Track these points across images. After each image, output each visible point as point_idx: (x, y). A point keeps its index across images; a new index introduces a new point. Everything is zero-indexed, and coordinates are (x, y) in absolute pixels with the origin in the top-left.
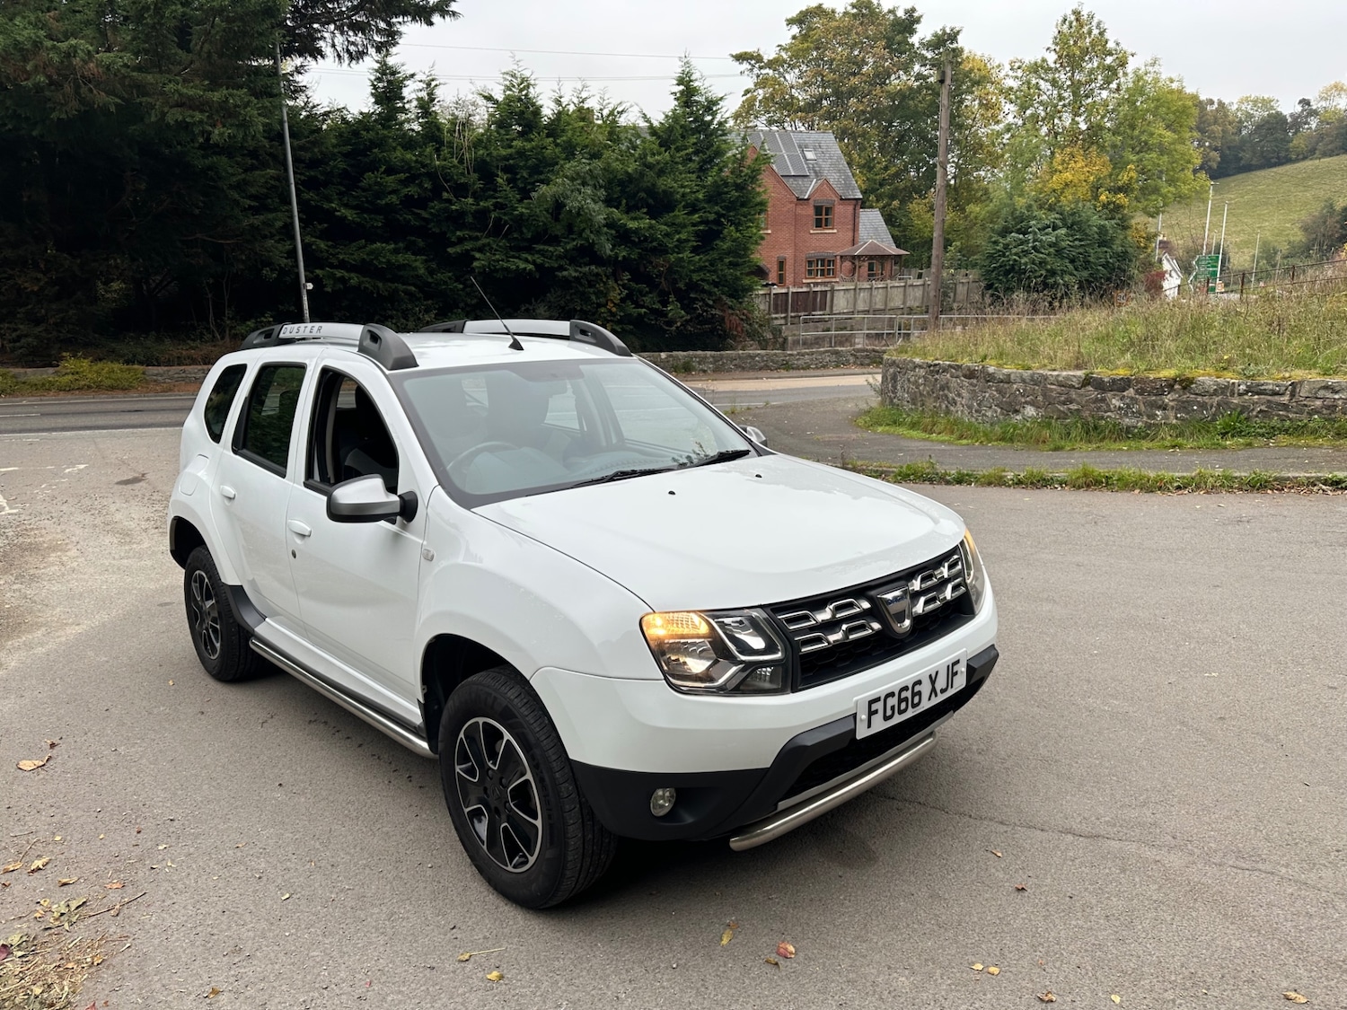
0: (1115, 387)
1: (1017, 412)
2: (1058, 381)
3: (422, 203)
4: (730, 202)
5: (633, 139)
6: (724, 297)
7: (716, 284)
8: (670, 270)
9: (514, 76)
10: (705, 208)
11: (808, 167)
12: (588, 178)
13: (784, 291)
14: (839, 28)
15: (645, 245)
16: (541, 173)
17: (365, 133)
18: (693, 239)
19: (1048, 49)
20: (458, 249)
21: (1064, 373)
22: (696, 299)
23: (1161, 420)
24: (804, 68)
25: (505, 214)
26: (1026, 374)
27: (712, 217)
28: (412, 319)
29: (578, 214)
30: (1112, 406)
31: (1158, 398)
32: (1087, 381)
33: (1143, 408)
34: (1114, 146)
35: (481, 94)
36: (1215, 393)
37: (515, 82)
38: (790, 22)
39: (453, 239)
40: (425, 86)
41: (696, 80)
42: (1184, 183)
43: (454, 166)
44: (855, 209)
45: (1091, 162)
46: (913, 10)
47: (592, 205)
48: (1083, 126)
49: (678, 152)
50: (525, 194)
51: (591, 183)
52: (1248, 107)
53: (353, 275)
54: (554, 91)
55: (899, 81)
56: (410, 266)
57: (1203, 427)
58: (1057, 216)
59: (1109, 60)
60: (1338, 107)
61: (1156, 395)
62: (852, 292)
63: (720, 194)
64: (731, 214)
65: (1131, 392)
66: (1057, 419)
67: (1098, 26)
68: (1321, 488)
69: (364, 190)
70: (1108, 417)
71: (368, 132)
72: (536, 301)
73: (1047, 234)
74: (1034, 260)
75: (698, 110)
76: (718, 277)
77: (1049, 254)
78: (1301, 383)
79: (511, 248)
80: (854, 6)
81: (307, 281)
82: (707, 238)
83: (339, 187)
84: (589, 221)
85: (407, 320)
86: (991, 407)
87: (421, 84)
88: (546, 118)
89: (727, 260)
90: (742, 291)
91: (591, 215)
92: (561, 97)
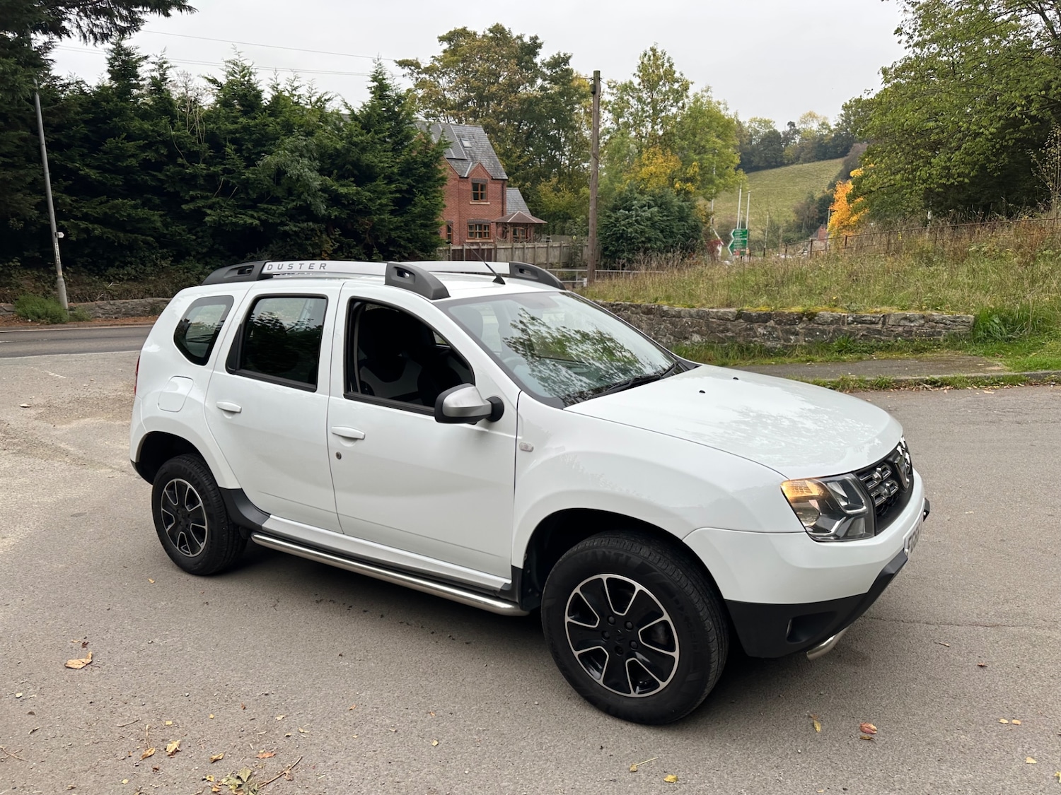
0: (760, 320)
1: (686, 338)
2: (717, 316)
3: (158, 166)
4: (419, 176)
5: (337, 122)
6: (416, 251)
7: (409, 240)
8: (373, 228)
9: (236, 64)
10: (399, 180)
11: (466, 153)
12: (305, 151)
13: (460, 248)
14: (479, 46)
15: (353, 207)
16: (264, 146)
17: (105, 104)
18: (391, 204)
19: (634, 74)
20: (191, 206)
21: (722, 310)
22: (394, 252)
23: (794, 342)
24: (453, 75)
25: (232, 178)
26: (693, 311)
27: (405, 187)
28: (149, 265)
29: (298, 180)
30: (758, 334)
31: (792, 327)
32: (739, 315)
33: (781, 335)
34: (682, 148)
35: (206, 78)
36: (832, 323)
37: (237, 70)
38: (442, 39)
39: (187, 198)
40: (157, 67)
41: (387, 78)
42: (729, 177)
43: (187, 137)
44: (503, 187)
45: (667, 159)
46: (536, 38)
47: (309, 174)
48: (661, 133)
49: (376, 134)
50: (250, 162)
51: (306, 155)
52: (755, 125)
53: (96, 226)
54: (271, 80)
55: (526, 91)
56: (150, 219)
57: (825, 347)
58: (651, 198)
59: (676, 86)
60: (812, 129)
61: (789, 325)
62: (510, 250)
63: (410, 170)
64: (420, 185)
65: (772, 323)
66: (718, 343)
67: (668, 61)
68: (924, 387)
69: (105, 153)
70: (755, 341)
71: (108, 103)
72: (260, 250)
73: (644, 211)
74: (637, 230)
75: (390, 102)
76: (411, 235)
77: (647, 226)
78: (889, 315)
79: (238, 206)
80: (491, 31)
81: (58, 230)
82: (402, 203)
83: (82, 149)
84: (307, 186)
85: (145, 266)
86: (665, 336)
87: (154, 65)
88: (266, 101)
89: (419, 222)
90: (430, 247)
91: (308, 181)
92: (278, 85)
